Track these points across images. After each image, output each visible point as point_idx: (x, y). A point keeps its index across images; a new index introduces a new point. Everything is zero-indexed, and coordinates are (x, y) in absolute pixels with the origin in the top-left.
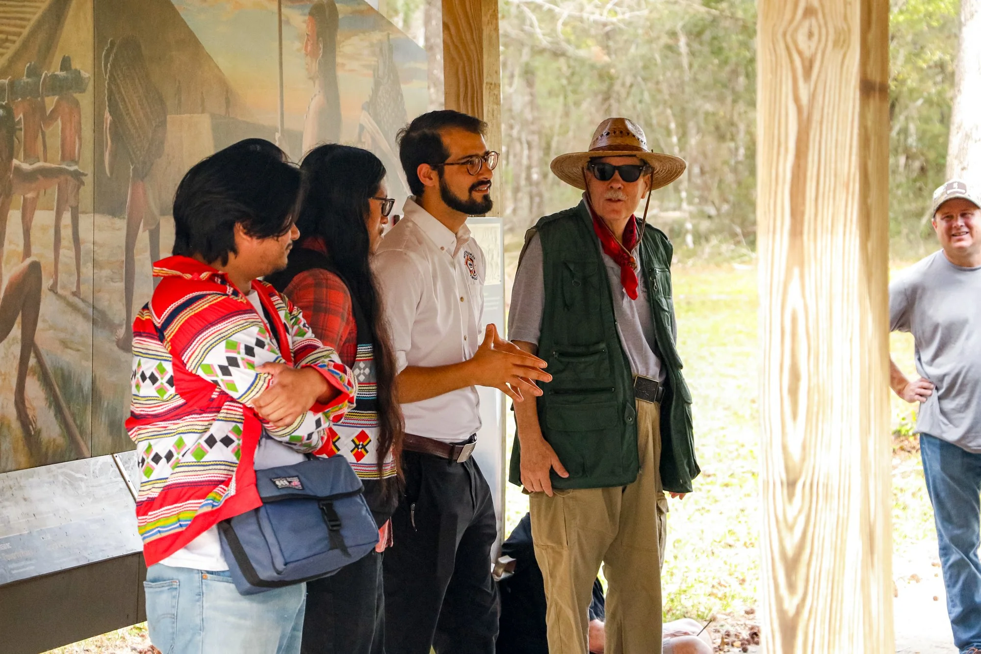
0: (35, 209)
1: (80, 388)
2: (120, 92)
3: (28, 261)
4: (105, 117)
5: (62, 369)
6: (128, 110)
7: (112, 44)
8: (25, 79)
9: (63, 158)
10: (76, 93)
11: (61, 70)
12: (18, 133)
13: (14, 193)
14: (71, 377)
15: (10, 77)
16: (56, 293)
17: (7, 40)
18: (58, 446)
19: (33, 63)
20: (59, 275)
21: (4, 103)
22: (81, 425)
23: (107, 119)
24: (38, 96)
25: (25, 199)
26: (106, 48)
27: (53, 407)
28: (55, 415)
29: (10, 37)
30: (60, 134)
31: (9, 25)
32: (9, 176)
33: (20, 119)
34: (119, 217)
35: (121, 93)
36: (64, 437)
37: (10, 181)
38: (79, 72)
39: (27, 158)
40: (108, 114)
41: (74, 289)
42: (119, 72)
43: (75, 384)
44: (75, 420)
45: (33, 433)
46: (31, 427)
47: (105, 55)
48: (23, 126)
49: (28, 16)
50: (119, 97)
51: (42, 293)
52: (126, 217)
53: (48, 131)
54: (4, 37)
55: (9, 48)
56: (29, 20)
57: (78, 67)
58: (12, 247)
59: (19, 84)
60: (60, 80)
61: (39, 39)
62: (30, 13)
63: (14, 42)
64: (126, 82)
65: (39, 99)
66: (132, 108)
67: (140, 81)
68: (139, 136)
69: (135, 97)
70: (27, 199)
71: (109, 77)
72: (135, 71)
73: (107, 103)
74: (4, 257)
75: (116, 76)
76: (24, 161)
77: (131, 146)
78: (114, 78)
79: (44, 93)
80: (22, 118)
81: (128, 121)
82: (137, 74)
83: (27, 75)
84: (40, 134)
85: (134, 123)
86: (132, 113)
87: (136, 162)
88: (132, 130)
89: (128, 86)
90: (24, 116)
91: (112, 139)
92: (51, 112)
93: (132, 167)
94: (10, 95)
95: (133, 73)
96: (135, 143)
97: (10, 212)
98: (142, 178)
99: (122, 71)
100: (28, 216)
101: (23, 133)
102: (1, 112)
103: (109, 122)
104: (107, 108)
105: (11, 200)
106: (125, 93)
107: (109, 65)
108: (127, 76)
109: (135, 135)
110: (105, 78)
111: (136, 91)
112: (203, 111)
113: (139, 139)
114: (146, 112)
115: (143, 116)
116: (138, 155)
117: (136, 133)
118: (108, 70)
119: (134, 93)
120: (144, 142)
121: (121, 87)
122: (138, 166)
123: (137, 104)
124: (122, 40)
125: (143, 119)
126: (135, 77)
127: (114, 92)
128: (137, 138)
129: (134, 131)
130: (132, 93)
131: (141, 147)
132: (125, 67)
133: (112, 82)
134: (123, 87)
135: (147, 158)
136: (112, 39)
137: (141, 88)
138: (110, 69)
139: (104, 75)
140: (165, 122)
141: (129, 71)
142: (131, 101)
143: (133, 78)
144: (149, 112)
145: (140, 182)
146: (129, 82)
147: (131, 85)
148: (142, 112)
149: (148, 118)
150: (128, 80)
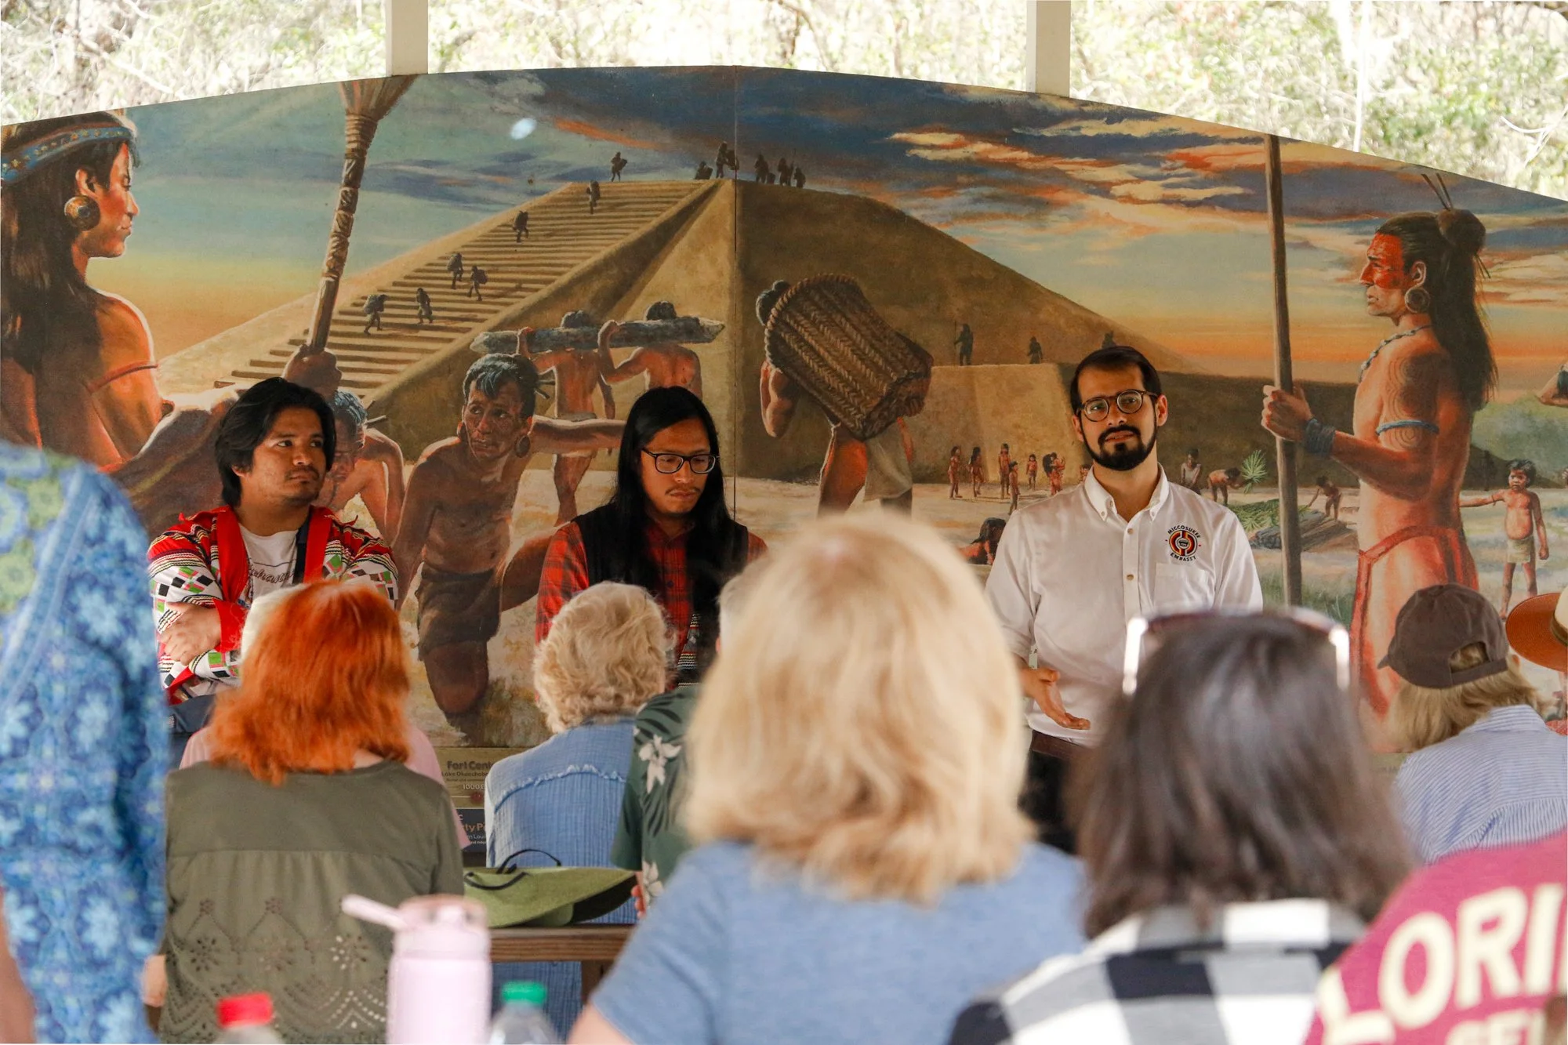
0: (586, 469)
2: (800, 339)
4: (764, 368)
6: (823, 359)
7: (782, 288)
8: (561, 329)
11: (649, 318)
12: (543, 388)
13: (537, 451)
15: (525, 328)
17: (519, 288)
19: (580, 311)
21: (512, 356)
23: (766, 371)
24: (596, 346)
25: (560, 459)
29: (524, 285)
31: (523, 272)
32: (525, 434)
33: (551, 371)
34: (799, 482)
35: (807, 343)
37: (526, 439)
38: (697, 320)
39: (563, 411)
40: (771, 366)
42: (801, 318)
47: (764, 301)
48: (556, 380)
49: (570, 262)
50: (801, 347)
52: (820, 480)
53: (618, 385)
54: (513, 285)
55: (523, 297)
56: (572, 266)
57: (693, 315)
58: (531, 509)
59: (548, 335)
60: (646, 329)
61: (596, 285)
62: (575, 258)
63: (537, 290)
64: (818, 329)
65: (596, 351)
66: (836, 359)
67: (855, 328)
68: (854, 390)
69: (841, 346)
70: (566, 459)
71: (772, 324)
72: (844, 316)
73: (768, 354)
74: (514, 519)
75: (792, 323)
76: (559, 417)
77: (831, 402)
78: (787, 324)
79: (608, 343)
80: (555, 370)
81: (824, 373)
82: (848, 320)
83: (567, 325)
84: (598, 389)
85: (839, 376)
86: (835, 365)
87: (846, 420)
88: (835, 383)
89: (823, 333)
90: (559, 370)
91: (781, 393)
92: (625, 364)
93: (833, 427)
94: (525, 347)
95: (838, 318)
96: (843, 398)
97: (526, 472)
98: (863, 439)
99: (807, 317)
100: (570, 477)
101: (556, 387)
102: (506, 365)
103: (772, 375)
104: (769, 359)
105: (527, 461)
106: (816, 341)
107: (773, 311)
108: (821, 322)
109: (844, 390)
110: (763, 325)
111: (845, 338)
112: (1035, 361)
113: (853, 394)
114: (873, 363)
115: (864, 366)
116: (849, 412)
117: (844, 386)
118: (771, 316)
119: (841, 341)
120: (868, 397)
121: (807, 334)
122: (852, 425)
123: (850, 353)
124: (808, 281)
125: (865, 371)
126: (844, 323)
127: (787, 341)
128: (849, 393)
129: (841, 385)
130: (836, 342)
131: (860, 403)
132: (816, 312)
133: (782, 330)
134: (810, 335)
135: (876, 415)
136: (782, 281)
137: (859, 335)
138: (776, 315)
139: (762, 322)
140: (927, 374)
141: (825, 316)
142: (831, 350)
143: (836, 324)
144: (880, 363)
145: (858, 443)
146: (826, 329)
147: (833, 332)
148: (863, 363)
149: (878, 369)
150: (824, 327)
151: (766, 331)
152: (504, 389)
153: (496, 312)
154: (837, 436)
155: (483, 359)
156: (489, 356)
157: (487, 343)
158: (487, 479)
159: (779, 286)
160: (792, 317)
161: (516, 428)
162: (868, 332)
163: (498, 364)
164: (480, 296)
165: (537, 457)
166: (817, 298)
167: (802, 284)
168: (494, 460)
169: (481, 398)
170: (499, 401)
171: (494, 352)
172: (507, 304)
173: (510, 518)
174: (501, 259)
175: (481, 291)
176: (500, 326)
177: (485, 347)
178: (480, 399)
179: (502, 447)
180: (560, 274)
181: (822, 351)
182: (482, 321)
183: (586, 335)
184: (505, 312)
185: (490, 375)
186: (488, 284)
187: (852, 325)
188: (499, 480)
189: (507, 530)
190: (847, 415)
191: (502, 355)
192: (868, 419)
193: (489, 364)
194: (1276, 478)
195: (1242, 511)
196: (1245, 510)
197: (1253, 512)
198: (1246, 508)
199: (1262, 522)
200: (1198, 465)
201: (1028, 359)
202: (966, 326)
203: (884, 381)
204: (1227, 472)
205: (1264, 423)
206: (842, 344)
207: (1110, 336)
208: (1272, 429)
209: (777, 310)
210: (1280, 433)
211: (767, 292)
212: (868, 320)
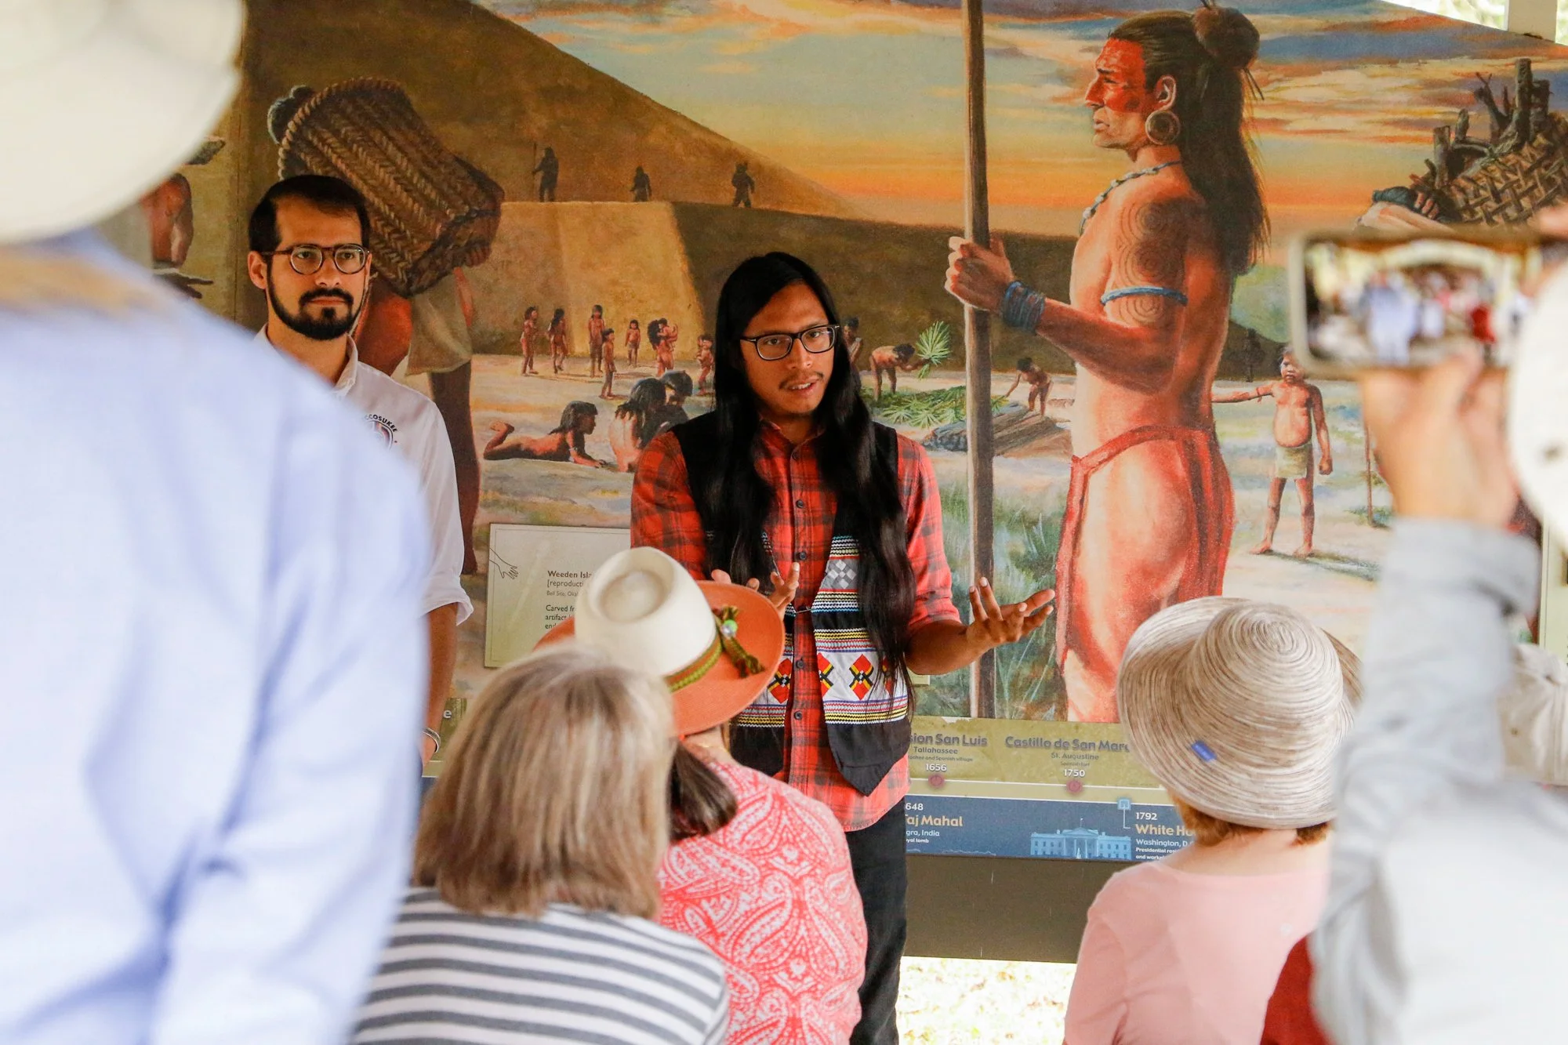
2: (326, 163)
26: (281, 99)
64: (350, 149)
66: (373, 189)
68: (397, 230)
69: (381, 173)
71: (290, 143)
72: (386, 133)
75: (315, 141)
78: (310, 143)
82: (390, 139)
85: (377, 211)
86: (371, 196)
87: (384, 269)
88: (373, 222)
89: (356, 155)
95: (377, 136)
96: (382, 241)
98: (408, 295)
99: (336, 133)
106: (348, 165)
107: (291, 125)
108: (354, 141)
109: (383, 231)
110: (277, 142)
111: (387, 163)
112: (641, 197)
113: (396, 236)
114: (422, 195)
115: (410, 201)
116: (390, 259)
117: (383, 226)
118: (288, 131)
119: (381, 166)
120: (415, 241)
121: (334, 157)
122: (394, 276)
123: (392, 182)
124: (338, 88)
125: (413, 206)
126: (385, 144)
127: (309, 165)
128: (389, 234)
129: (379, 224)
130: (374, 167)
131: (402, 248)
132: (349, 128)
133: (301, 151)
134: (339, 157)
135: (424, 264)
136: (303, 86)
137: (405, 160)
138: (293, 131)
139: (275, 139)
140: (495, 212)
141: (360, 134)
142: (367, 177)
143: (375, 145)
144: (433, 196)
145: (400, 300)
146: (361, 149)
147: (370, 155)
148: (408, 196)
149: (429, 204)
150: (358, 147)
151: (281, 149)
154: (372, 290)
159: (299, 92)
160: (315, 133)
162: (418, 156)
166: (350, 109)
167: (330, 91)
181: (354, 178)
187: (396, 145)
190: (386, 263)
192: (414, 271)
194: (963, 359)
195: (915, 401)
196: (918, 399)
197: (930, 403)
198: (921, 397)
199: (941, 416)
200: (858, 340)
201: (633, 196)
202: (549, 151)
203: (437, 220)
204: (897, 350)
205: (948, 286)
206: (382, 170)
207: (743, 167)
208: (960, 295)
209: (296, 124)
210: (970, 301)
211: (283, 100)
212: (418, 140)
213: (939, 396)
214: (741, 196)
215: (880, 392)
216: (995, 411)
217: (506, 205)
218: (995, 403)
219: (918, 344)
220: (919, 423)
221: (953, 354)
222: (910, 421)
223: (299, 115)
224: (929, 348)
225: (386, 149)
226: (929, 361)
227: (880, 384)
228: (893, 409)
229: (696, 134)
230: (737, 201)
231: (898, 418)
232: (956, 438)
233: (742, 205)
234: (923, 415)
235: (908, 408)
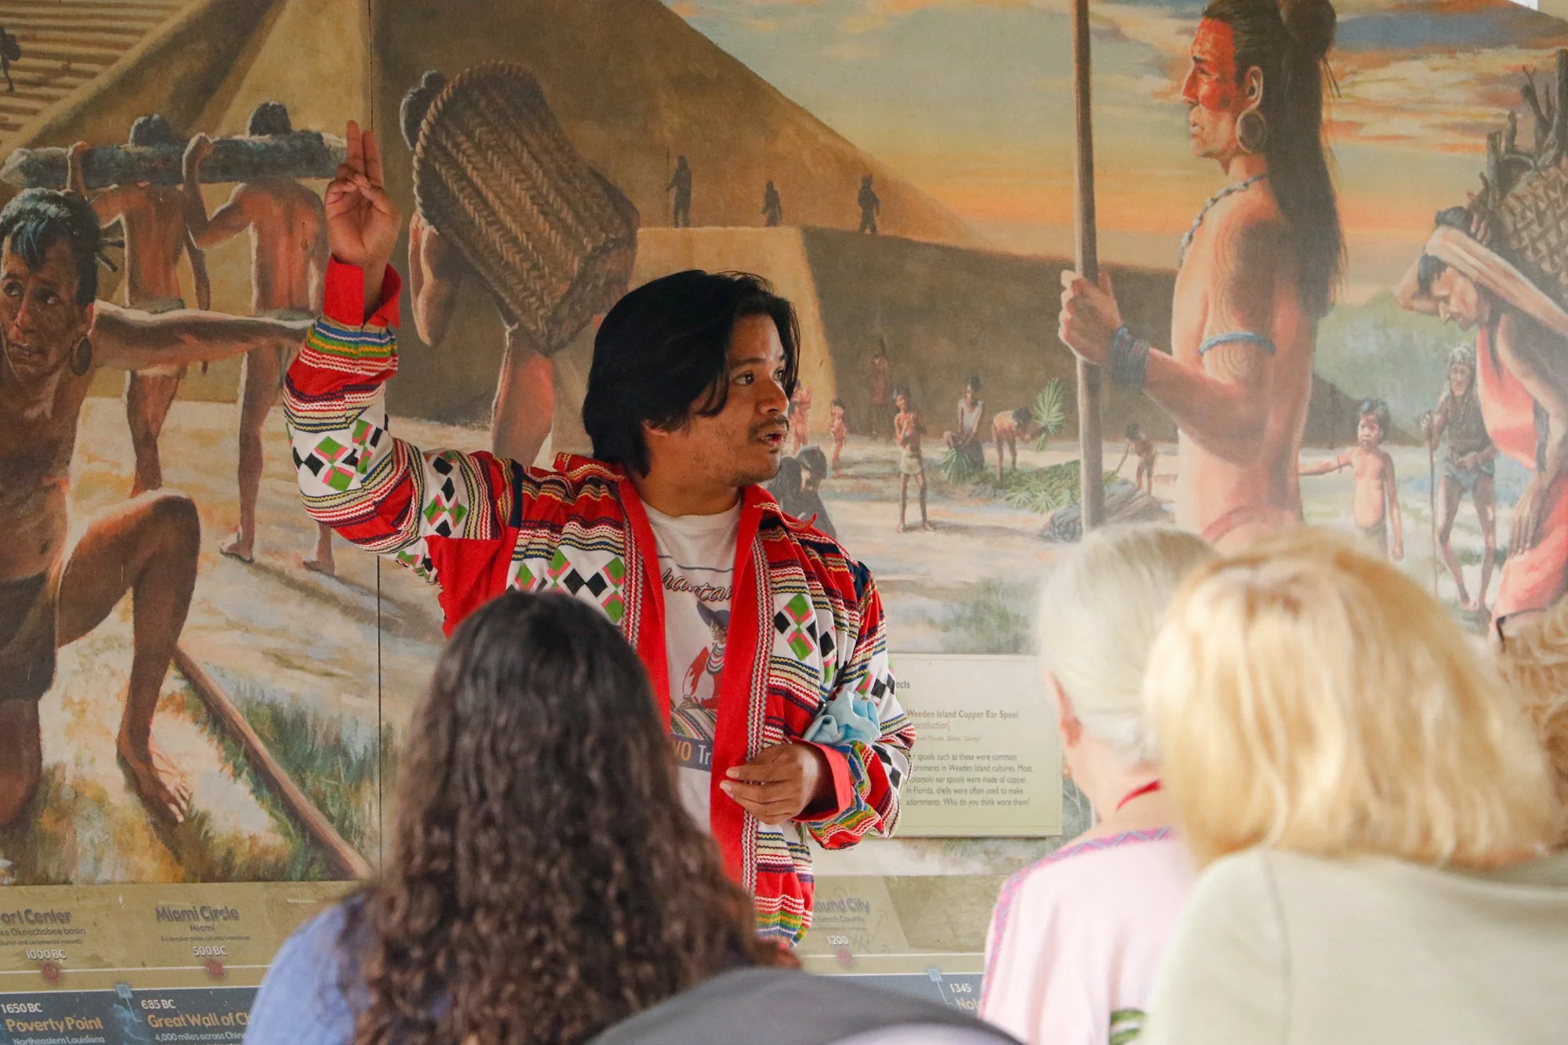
0: (172, 398)
1: (338, 748)
2: (463, 177)
3: (150, 497)
4: (412, 226)
5: (272, 706)
6: (493, 213)
7: (436, 83)
8: (130, 146)
9: (265, 303)
10: (307, 176)
11: (254, 130)
12: (109, 251)
13: (102, 365)
14: (303, 722)
15: (79, 143)
16: (251, 562)
17: (66, 70)
18: (265, 851)
19: (156, 117)
20: (258, 528)
21: (61, 194)
22: (344, 816)
23: (416, 231)
24: (180, 180)
25: (135, 379)
26: (413, 90)
27: (244, 775)
28: (256, 791)
29: (74, 66)
30: (254, 257)
31: (73, 42)
32: (84, 334)
33: (119, 222)
34: (465, 425)
35: (470, 183)
36: (287, 834)
37: (86, 341)
38: (319, 137)
39: (139, 296)
40: (423, 221)
41: (313, 557)
42: (462, 139)
43: (319, 736)
44: (321, 806)
45: (181, 819)
46: (173, 808)
47: (410, 105)
48: (126, 239)
49: (139, 25)
50: (462, 190)
51: (201, 560)
52: (492, 425)
53: (212, 252)
54: (58, 64)
55: (73, 87)
56: (141, 33)
57: (314, 127)
58: (96, 466)
59: (112, 158)
60: (250, 152)
61: (178, 69)
62: (145, 19)
63: (92, 75)
64: (485, 158)
65: (180, 187)
66: (510, 210)
67: (536, 158)
68: (535, 267)
69: (517, 189)
70: (144, 379)
71: (423, 148)
72: (520, 136)
73: (418, 200)
74: (73, 484)
75: (449, 146)
76: (132, 305)
77: (504, 286)
78: (444, 149)
79: (197, 175)
80: (123, 222)
81: (495, 236)
82: (525, 143)
83: (138, 141)
84: (186, 255)
85: (515, 240)
86: (508, 221)
87: (524, 318)
88: (511, 256)
89: (491, 166)
90: (129, 219)
91: (438, 272)
92: (222, 212)
93: (508, 329)
94: (80, 178)
95: (513, 141)
96: (521, 281)
97: (87, 401)
98: (548, 353)
99: (470, 136)
100: (150, 411)
101: (126, 251)
102: (52, 210)
103: (424, 237)
104: (419, 210)
105: (90, 379)
106: (484, 180)
107: (424, 124)
108: (489, 147)
109: (522, 266)
110: (411, 149)
111: (522, 176)
112: (772, 222)
113: (534, 273)
114: (560, 219)
115: (547, 226)
116: (530, 305)
117: (522, 260)
118: (421, 133)
119: (517, 181)
120: (554, 280)
121: (470, 167)
122: (533, 328)
123: (529, 202)
124: (470, 73)
125: (550, 234)
126: (520, 149)
127: (444, 178)
128: (528, 271)
129: (517, 257)
130: (510, 182)
131: (543, 289)
132: (482, 129)
133: (436, 159)
134: (474, 168)
135: (564, 311)
136: (435, 71)
137: (540, 172)
138: (427, 133)
139: (408, 144)
140: (631, 241)
141: (495, 136)
142: (503, 196)
143: (510, 151)
144: (570, 221)
145: (542, 359)
146: (495, 159)
147: (506, 165)
148: (546, 220)
149: (566, 231)
150: (494, 154)
151: (415, 158)
152: (51, 254)
153: (35, 112)
154: (514, 344)
155: (20, 197)
156: (27, 192)
157: (25, 169)
158: (32, 414)
159: (429, 79)
160: (449, 136)
161: (71, 323)
162: (552, 167)
163: (42, 206)
164: (10, 81)
165: (102, 375)
166: (483, 104)
167: (461, 78)
168: (39, 380)
169: (20, 269)
170: (45, 275)
171: (34, 186)
172: (50, 99)
173: (67, 482)
174: (40, 16)
175: (13, 74)
176: (40, 140)
177: (21, 176)
178: (18, 271)
179: (52, 359)
180: (126, 46)
181: (491, 196)
182: (16, 128)
183: (166, 159)
184: (51, 114)
185: (31, 226)
186: (23, 61)
187: (530, 152)
188: (49, 414)
189: (62, 504)
190: (526, 309)
191: (47, 191)
192: (554, 320)
193: (29, 206)
194: (1076, 425)
195: (1034, 481)
196: (1037, 477)
197: (1048, 483)
198: (1040, 474)
199: (1059, 498)
200: (980, 403)
201: (764, 218)
202: (681, 159)
203: (575, 252)
204: (1017, 415)
205: (1062, 333)
206: (518, 186)
207: (868, 181)
208: (1074, 346)
209: (428, 122)
210: (1084, 352)
211: (415, 90)
212: (552, 145)
213: (1056, 472)
214: (867, 220)
215: (1002, 469)
216: (1107, 491)
217: (641, 232)
218: (1107, 480)
219: (1035, 408)
220: (1038, 508)
221: (1066, 420)
222: (1030, 506)
223: (432, 109)
224: (1046, 412)
225: (522, 157)
226: (1045, 429)
227: (1001, 459)
228: (1014, 491)
229: (823, 138)
230: (863, 226)
231: (1019, 501)
232: (1072, 525)
233: (868, 231)
234: (1042, 497)
235: (1028, 489)
